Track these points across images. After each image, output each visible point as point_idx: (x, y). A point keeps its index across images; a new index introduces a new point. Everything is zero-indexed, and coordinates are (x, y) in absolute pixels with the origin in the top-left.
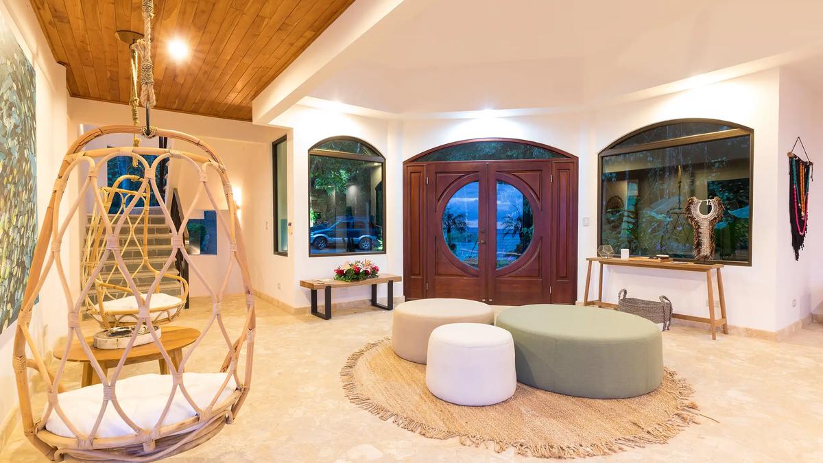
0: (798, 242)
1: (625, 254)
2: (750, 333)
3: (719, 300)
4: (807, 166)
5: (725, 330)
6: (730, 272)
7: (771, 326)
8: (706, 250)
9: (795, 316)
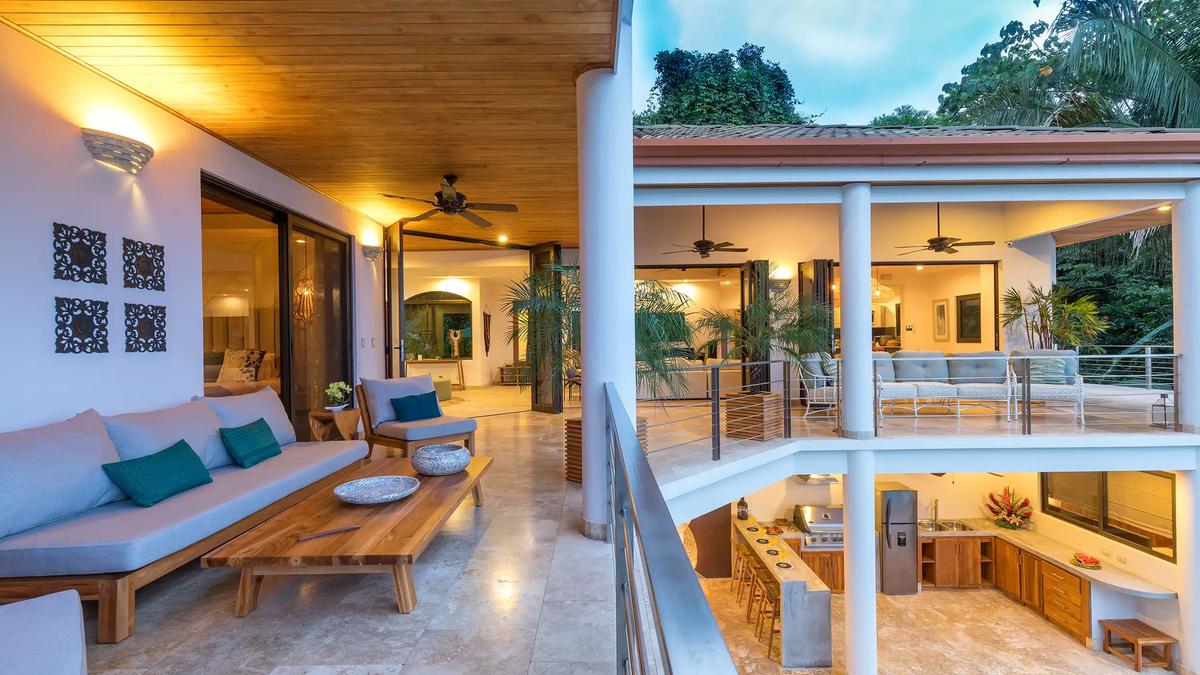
0: (487, 349)
1: (420, 357)
2: (474, 388)
3: (461, 376)
4: (489, 316)
5: (464, 389)
6: (465, 362)
7: (479, 384)
8: (456, 354)
9: (487, 381)
